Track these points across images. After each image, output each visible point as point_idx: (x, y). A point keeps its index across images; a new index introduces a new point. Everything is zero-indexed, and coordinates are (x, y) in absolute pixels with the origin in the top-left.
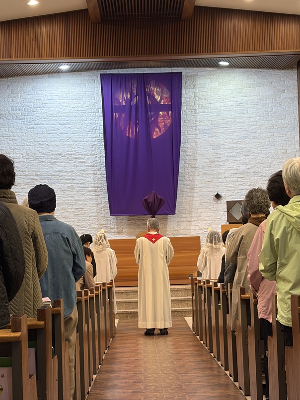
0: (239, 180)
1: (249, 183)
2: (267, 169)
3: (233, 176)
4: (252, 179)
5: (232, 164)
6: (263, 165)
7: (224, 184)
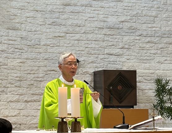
0: (106, 38)
1: (121, 45)
2: (150, 25)
3: (96, 32)
4: (126, 38)
5: (97, 12)
6: (144, 19)
7: (83, 42)
